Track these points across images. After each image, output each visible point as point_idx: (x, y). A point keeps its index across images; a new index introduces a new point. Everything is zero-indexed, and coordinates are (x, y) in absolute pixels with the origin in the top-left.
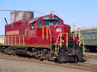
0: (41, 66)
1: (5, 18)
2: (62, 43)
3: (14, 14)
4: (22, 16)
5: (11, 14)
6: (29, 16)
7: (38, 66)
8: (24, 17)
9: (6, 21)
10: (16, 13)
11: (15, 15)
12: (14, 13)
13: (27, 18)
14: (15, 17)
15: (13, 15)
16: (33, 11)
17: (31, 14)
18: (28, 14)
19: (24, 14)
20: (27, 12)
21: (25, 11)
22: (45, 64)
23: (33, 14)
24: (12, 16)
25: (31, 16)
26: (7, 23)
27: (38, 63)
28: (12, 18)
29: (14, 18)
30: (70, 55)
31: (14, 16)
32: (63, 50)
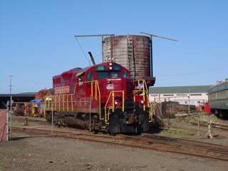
0: (181, 160)
1: (90, 53)
2: (115, 105)
3: (109, 44)
4: (126, 46)
5: (103, 42)
6: (142, 46)
7: (173, 160)
8: (131, 50)
9: (93, 60)
10: (114, 41)
11: (112, 46)
12: (109, 40)
13: (138, 50)
14: (112, 49)
15: (107, 44)
16: (152, 36)
17: (146, 43)
18: (140, 42)
19: (131, 42)
20: (137, 38)
21: (133, 36)
22: (189, 156)
23: (151, 42)
24: (105, 48)
25: (146, 46)
26: (94, 63)
27: (171, 154)
28: (105, 52)
29: (109, 51)
30: (127, 123)
31: (109, 47)
32: (116, 116)
